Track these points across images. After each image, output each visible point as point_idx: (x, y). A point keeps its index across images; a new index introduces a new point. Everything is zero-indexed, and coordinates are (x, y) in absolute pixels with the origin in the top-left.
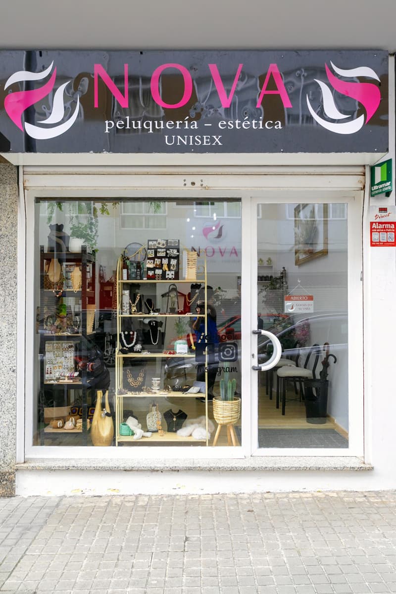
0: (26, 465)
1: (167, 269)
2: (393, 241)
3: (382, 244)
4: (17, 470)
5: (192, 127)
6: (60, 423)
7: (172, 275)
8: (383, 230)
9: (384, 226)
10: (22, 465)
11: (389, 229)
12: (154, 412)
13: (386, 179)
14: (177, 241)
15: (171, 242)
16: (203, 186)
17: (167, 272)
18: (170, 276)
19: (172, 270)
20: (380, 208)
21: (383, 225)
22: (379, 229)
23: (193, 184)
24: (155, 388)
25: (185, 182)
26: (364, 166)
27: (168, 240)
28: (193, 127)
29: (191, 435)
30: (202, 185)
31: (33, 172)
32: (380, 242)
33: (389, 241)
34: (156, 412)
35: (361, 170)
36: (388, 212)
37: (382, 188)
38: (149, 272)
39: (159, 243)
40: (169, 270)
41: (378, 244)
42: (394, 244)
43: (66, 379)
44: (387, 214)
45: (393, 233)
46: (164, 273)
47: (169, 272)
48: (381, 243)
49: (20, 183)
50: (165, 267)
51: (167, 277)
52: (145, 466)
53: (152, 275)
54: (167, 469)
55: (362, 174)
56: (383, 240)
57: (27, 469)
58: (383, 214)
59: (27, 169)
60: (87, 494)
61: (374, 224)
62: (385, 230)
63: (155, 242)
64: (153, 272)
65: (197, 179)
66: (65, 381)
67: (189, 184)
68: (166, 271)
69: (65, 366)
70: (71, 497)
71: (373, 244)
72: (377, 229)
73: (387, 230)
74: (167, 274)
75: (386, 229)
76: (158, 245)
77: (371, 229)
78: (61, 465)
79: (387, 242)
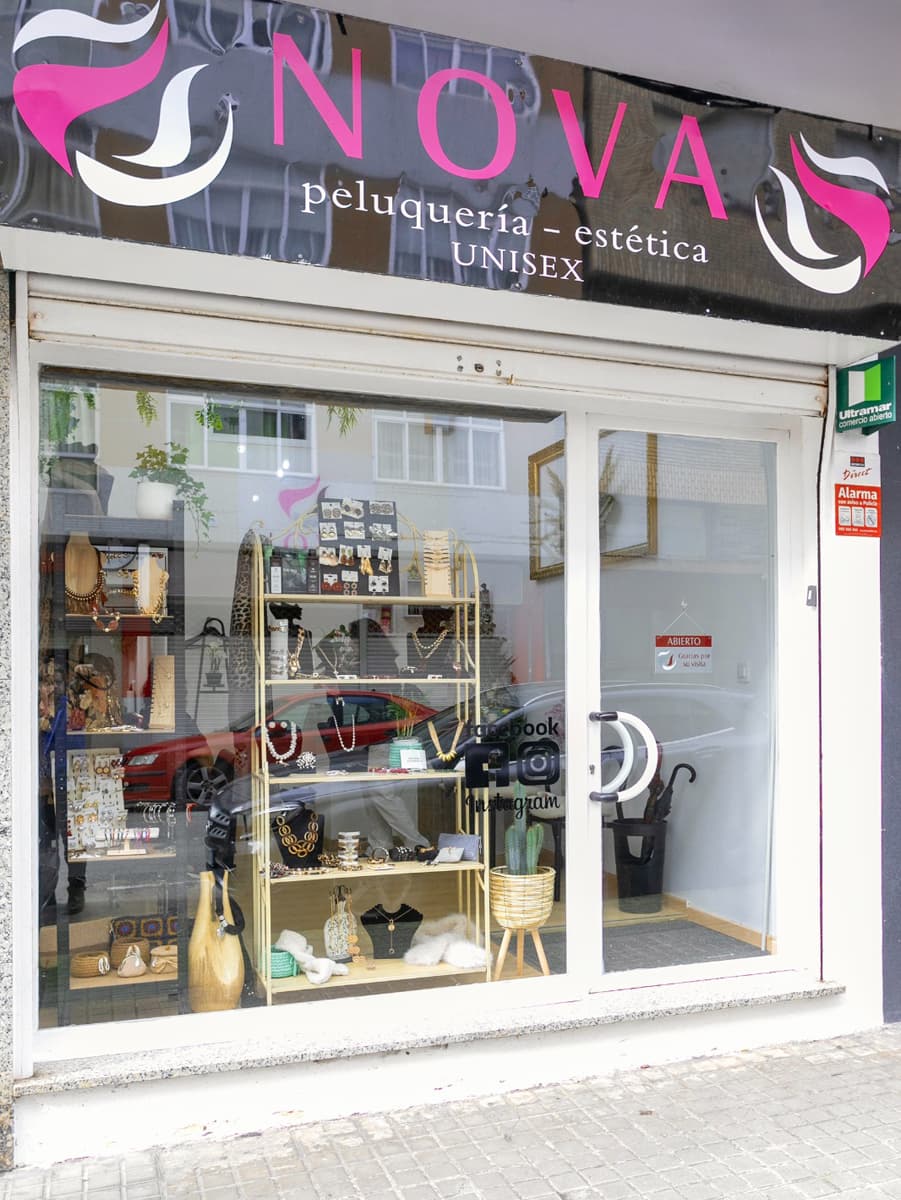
0: (41, 1082)
1: (370, 570)
2: (876, 526)
3: (856, 530)
4: (15, 1099)
5: (515, 230)
6: (103, 962)
7: (384, 584)
8: (857, 503)
9: (860, 495)
10: (33, 1082)
11: (867, 500)
12: (342, 915)
13: (878, 397)
14: (391, 504)
15: (374, 507)
16: (502, 376)
17: (372, 578)
18: (379, 588)
19: (384, 574)
20: (851, 457)
21: (858, 492)
22: (850, 499)
23: (479, 368)
24: (349, 857)
25: (461, 363)
26: (826, 367)
27: (368, 502)
28: (518, 230)
29: (441, 961)
30: (499, 373)
31: (57, 294)
32: (852, 527)
33: (868, 526)
34: (345, 915)
35: (820, 374)
36: (867, 465)
37: (868, 416)
38: (326, 576)
39: (347, 508)
40: (377, 573)
41: (849, 530)
42: (876, 531)
43: (127, 845)
44: (864, 469)
45: (875, 510)
46: (364, 578)
47: (376, 577)
48: (854, 530)
49: (18, 320)
50: (366, 566)
51: (371, 589)
52: (369, 1044)
53: (335, 584)
54: (425, 1045)
55: (823, 383)
56: (858, 522)
57: (51, 1092)
58: (859, 470)
59: (39, 284)
60: (219, 1134)
61: (842, 489)
62: (860, 502)
63: (336, 506)
64: (335, 576)
65: (488, 358)
66: (122, 852)
67: (469, 369)
68: (367, 575)
69: (103, 814)
70: (176, 1147)
71: (841, 531)
72: (846, 499)
73: (865, 502)
74: (370, 582)
75: (862, 501)
76: (344, 512)
77: (837, 499)
78: (148, 1071)
79: (865, 528)
